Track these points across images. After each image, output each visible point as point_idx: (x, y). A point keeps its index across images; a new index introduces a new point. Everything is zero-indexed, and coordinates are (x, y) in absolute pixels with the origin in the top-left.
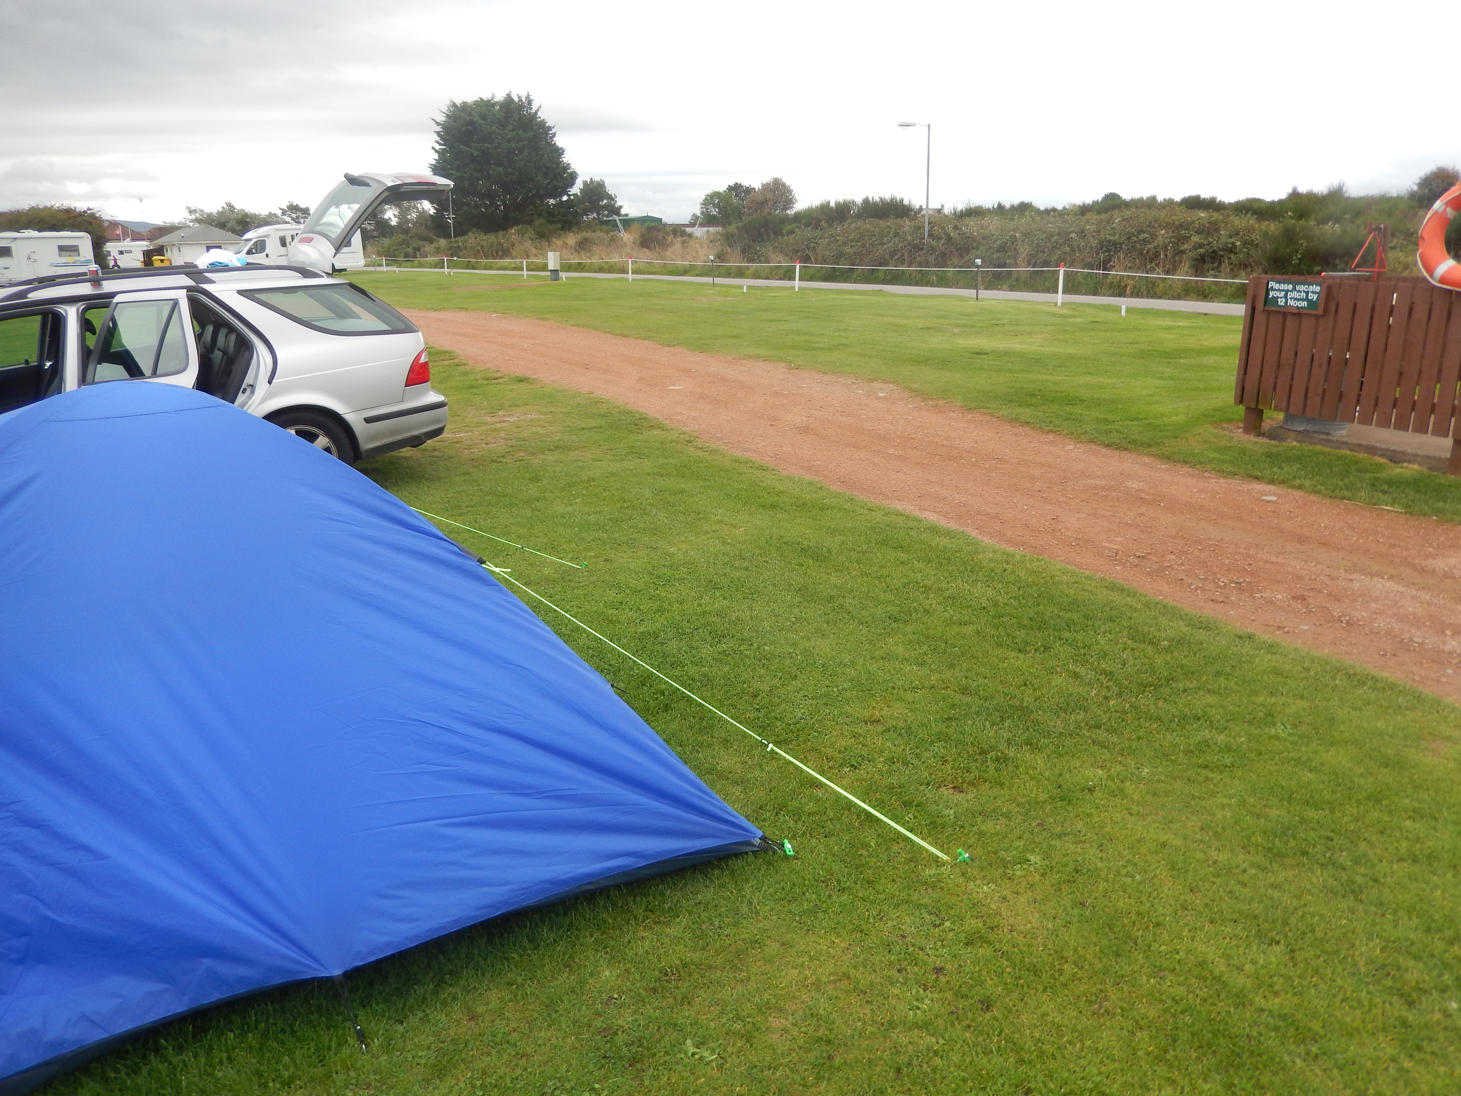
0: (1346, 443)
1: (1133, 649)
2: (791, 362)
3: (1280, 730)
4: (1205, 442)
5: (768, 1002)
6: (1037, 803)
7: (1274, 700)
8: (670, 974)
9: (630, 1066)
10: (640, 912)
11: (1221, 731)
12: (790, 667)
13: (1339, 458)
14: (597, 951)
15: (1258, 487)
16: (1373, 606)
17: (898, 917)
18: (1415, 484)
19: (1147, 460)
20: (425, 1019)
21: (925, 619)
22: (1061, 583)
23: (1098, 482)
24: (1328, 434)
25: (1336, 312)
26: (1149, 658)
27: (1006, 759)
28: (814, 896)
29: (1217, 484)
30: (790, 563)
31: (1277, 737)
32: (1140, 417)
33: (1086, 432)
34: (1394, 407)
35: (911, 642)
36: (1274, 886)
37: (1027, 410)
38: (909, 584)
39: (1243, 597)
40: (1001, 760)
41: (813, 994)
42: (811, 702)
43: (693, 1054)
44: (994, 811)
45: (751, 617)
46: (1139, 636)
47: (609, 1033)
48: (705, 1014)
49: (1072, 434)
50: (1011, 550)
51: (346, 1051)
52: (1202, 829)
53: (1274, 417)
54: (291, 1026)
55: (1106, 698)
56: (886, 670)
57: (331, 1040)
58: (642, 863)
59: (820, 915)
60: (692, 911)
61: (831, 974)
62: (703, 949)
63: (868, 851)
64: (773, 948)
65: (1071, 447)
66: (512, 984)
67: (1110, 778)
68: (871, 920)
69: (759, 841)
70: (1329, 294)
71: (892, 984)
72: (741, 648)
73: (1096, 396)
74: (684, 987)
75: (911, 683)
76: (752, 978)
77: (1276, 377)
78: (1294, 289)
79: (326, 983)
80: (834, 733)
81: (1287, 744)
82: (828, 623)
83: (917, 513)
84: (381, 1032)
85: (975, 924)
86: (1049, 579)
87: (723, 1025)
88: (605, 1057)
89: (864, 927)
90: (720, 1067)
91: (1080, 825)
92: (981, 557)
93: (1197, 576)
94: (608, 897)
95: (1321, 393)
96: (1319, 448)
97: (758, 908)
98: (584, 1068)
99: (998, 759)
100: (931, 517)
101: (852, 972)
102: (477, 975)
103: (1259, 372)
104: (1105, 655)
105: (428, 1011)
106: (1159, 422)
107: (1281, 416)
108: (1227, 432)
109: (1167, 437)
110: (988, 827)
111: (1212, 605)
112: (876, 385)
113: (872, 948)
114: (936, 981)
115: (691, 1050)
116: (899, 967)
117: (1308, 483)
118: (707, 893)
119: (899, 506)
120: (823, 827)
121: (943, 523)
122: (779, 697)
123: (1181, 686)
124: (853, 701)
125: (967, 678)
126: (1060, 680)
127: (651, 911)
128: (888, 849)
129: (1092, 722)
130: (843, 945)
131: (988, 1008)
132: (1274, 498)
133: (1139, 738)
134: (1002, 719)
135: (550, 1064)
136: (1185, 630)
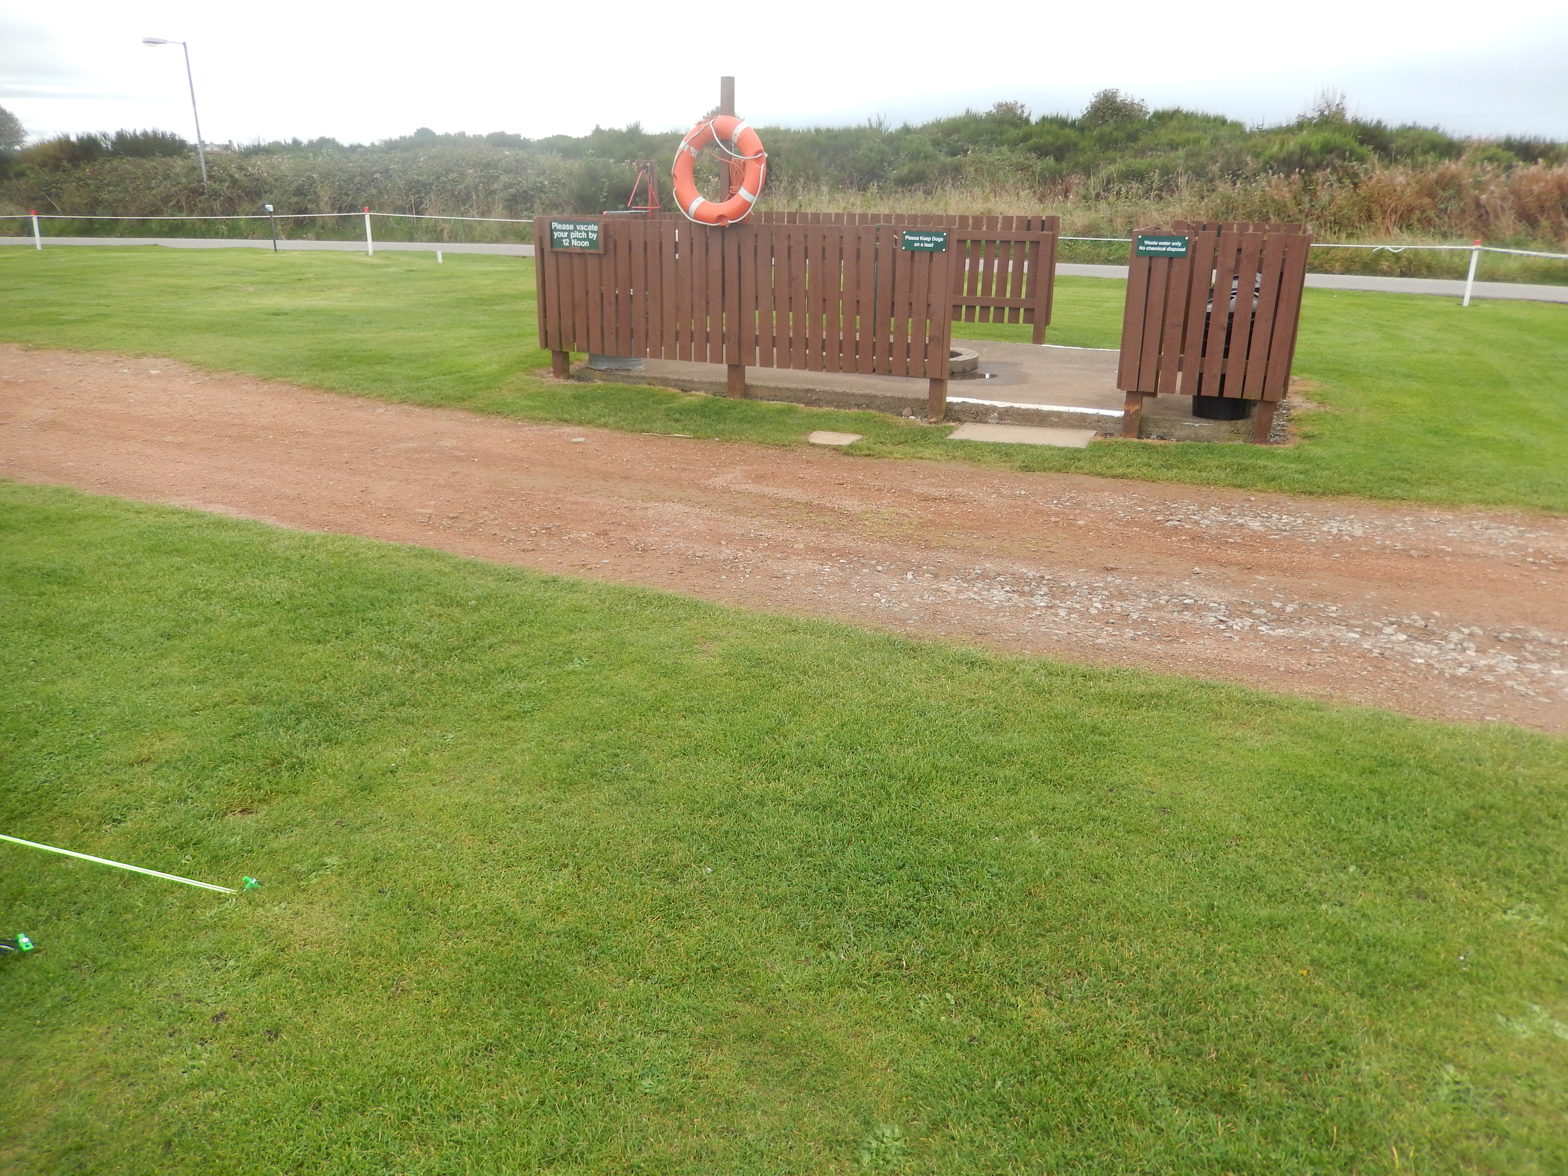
0: (643, 378)
1: (440, 615)
3: (576, 666)
4: (518, 390)
6: (336, 801)
7: (573, 636)
11: (522, 679)
12: (27, 723)
13: (639, 393)
15: (567, 430)
16: (664, 529)
17: (171, 975)
18: (702, 410)
19: (461, 415)
21: (206, 629)
22: (366, 560)
23: (411, 445)
24: (629, 370)
25: (615, 250)
26: (456, 622)
27: (302, 764)
28: (62, 989)
29: (530, 432)
31: (573, 672)
32: (453, 370)
33: (396, 393)
34: (677, 339)
35: (189, 659)
36: (565, 814)
37: (332, 374)
38: (185, 592)
39: (552, 542)
40: (297, 766)
41: (60, 1102)
44: (288, 823)
46: (447, 601)
49: (382, 396)
50: (313, 532)
52: (503, 778)
53: (579, 359)
55: (413, 672)
56: (159, 697)
59: (70, 1008)
61: (84, 1070)
63: (133, 913)
65: (382, 411)
67: (414, 753)
68: (137, 991)
70: (606, 232)
71: (162, 1053)
73: (407, 352)
75: (190, 705)
77: (574, 318)
78: (575, 229)
80: (90, 788)
81: (583, 676)
82: (80, 658)
83: (202, 508)
85: (260, 952)
86: (352, 558)
89: (127, 1001)
91: (381, 811)
92: (274, 546)
93: (509, 528)
95: (614, 330)
96: (620, 385)
99: (293, 767)
100: (218, 510)
101: (111, 1058)
103: (557, 315)
104: (412, 627)
106: (473, 374)
107: (585, 356)
108: (538, 378)
109: (480, 389)
110: (282, 842)
111: (522, 555)
112: (146, 361)
114: (217, 1027)
116: (171, 1031)
117: (611, 420)
119: (176, 503)
121: (232, 514)
123: (487, 642)
124: (115, 745)
125: (257, 685)
126: (364, 663)
128: (159, 903)
129: (396, 701)
130: (99, 1031)
131: (276, 1036)
132: (582, 439)
133: (445, 705)
134: (299, 721)
136: (493, 585)
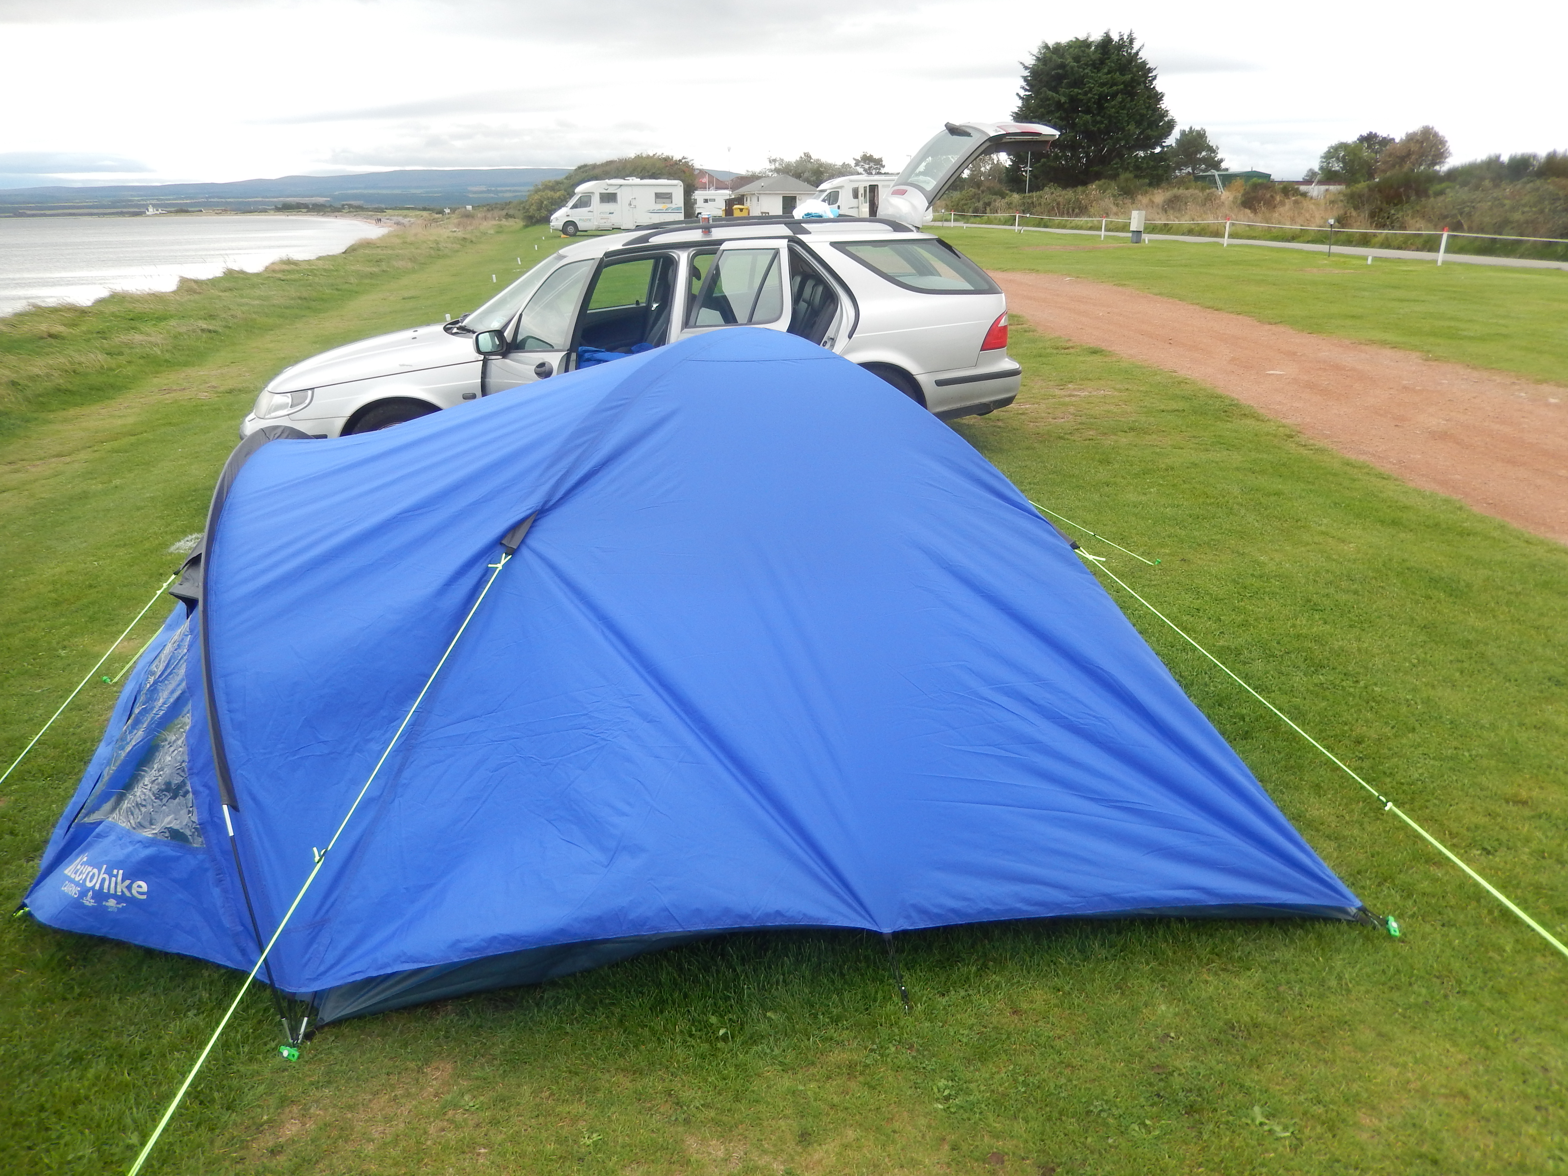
2: (1429, 351)
5: (1357, 1094)
8: (1237, 1029)
9: (1186, 1113)
10: (1205, 953)
12: (1406, 717)
14: (1153, 981)
17: (1540, 1044)
20: (967, 999)
28: (1424, 991)
30: (1414, 594)
41: (1417, 1102)
42: (1432, 762)
43: (1261, 1124)
45: (1359, 650)
47: (1164, 1072)
48: (1277, 1084)
51: (890, 1007)
54: (841, 968)
56: (1541, 742)
57: (876, 992)
58: (1213, 902)
59: (1432, 1015)
60: (1266, 968)
61: (1442, 1086)
62: (1279, 1013)
63: (1502, 956)
64: (1366, 1036)
66: (1059, 990)
68: (1501, 1038)
69: (1355, 911)
71: (1526, 1121)
72: (1344, 684)
74: (1254, 1048)
76: (1338, 1061)
79: (873, 937)
80: (1462, 805)
82: (1462, 672)
84: (924, 998)
87: (1301, 1104)
88: (1158, 1095)
89: (1491, 1043)
90: (1295, 1148)
94: (1168, 927)
97: (1350, 985)
98: (1135, 1098)
101: (1472, 1092)
102: (1022, 970)
105: (971, 992)
112: (1546, 388)
113: (1501, 1071)
115: (1260, 1119)
116: (1538, 1104)
118: (1285, 953)
120: (1440, 913)
122: (1390, 749)
124: (1491, 773)
127: (1217, 955)
128: (1530, 960)
130: (1460, 1057)
135: (1097, 1083)
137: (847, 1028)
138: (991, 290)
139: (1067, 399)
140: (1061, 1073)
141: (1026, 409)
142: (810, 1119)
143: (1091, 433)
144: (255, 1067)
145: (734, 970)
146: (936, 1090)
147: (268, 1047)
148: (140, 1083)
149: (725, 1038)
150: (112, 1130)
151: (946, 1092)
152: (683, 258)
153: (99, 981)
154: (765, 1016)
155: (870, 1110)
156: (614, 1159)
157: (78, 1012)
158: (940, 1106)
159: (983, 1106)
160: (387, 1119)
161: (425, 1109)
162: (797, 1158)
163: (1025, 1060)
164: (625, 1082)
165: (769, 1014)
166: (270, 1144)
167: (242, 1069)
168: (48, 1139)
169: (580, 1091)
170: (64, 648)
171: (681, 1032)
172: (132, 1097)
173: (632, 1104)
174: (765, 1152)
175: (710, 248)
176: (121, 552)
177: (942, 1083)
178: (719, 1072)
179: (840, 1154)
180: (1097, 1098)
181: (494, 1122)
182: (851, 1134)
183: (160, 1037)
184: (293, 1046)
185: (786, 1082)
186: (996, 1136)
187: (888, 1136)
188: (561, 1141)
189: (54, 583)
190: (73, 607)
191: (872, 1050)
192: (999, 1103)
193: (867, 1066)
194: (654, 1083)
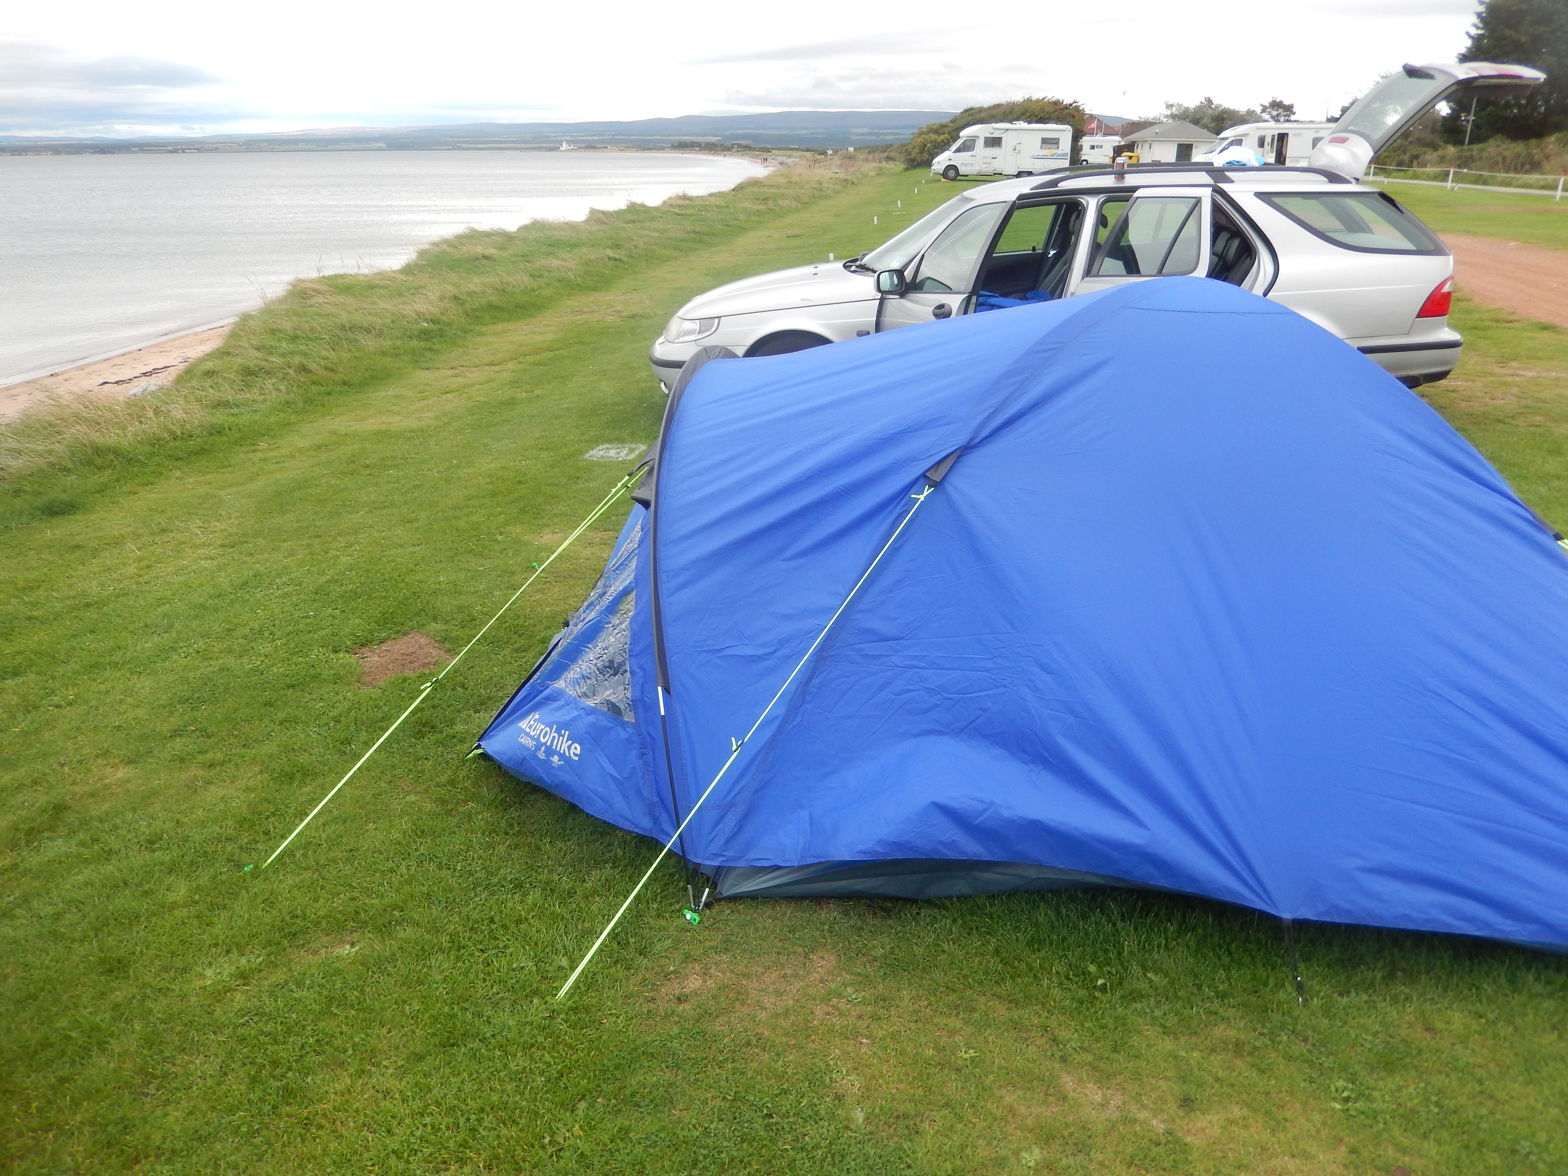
57: (1268, 977)
66: (1481, 1017)
84: (1322, 994)
102: (1437, 988)
105: (1375, 999)
137: (1234, 1007)
138: (1437, 251)
139: (1509, 379)
140: (1481, 1103)
141: (1458, 386)
142: (1193, 1086)
143: (1538, 418)
144: (663, 923)
145: (1114, 925)
146: (1333, 1088)
147: (673, 908)
148: (569, 916)
149: (1103, 989)
150: (546, 951)
151: (1345, 1094)
152: (1092, 204)
153: (533, 824)
154: (1145, 975)
155: (1259, 1092)
156: (991, 1077)
157: (517, 846)
158: (1338, 1106)
159: (1388, 1117)
160: (778, 993)
161: (812, 991)
162: (1178, 1121)
163: (1439, 1081)
164: (1001, 1011)
165: (1149, 975)
166: (677, 992)
167: (651, 921)
168: (497, 947)
169: (957, 1007)
170: (501, 534)
171: (1057, 972)
172: (562, 926)
173: (1007, 1030)
174: (1144, 1107)
175: (1123, 195)
176: (544, 455)
177: (1341, 1083)
178: (1097, 1020)
179: (1225, 1128)
180: (1525, 1138)
181: (875, 1018)
182: (1236, 1112)
183: (584, 881)
184: (695, 911)
185: (1168, 1044)
186: (1404, 1151)
187: (1279, 1123)
188: (939, 1049)
189: (490, 476)
190: (507, 499)
191: (1262, 1034)
192: (1408, 1118)
193: (1255, 1048)
194: (1028, 1015)
